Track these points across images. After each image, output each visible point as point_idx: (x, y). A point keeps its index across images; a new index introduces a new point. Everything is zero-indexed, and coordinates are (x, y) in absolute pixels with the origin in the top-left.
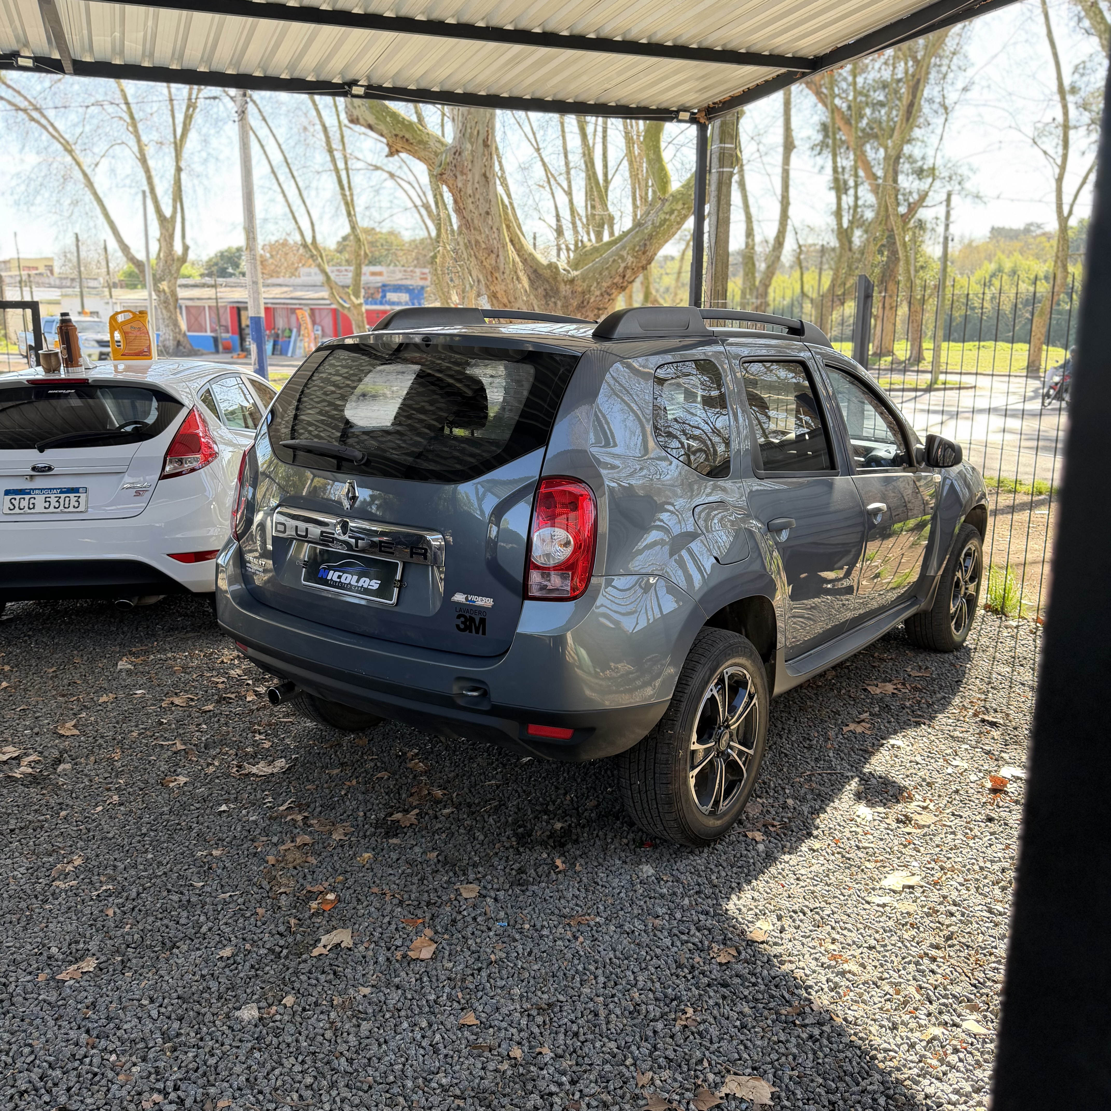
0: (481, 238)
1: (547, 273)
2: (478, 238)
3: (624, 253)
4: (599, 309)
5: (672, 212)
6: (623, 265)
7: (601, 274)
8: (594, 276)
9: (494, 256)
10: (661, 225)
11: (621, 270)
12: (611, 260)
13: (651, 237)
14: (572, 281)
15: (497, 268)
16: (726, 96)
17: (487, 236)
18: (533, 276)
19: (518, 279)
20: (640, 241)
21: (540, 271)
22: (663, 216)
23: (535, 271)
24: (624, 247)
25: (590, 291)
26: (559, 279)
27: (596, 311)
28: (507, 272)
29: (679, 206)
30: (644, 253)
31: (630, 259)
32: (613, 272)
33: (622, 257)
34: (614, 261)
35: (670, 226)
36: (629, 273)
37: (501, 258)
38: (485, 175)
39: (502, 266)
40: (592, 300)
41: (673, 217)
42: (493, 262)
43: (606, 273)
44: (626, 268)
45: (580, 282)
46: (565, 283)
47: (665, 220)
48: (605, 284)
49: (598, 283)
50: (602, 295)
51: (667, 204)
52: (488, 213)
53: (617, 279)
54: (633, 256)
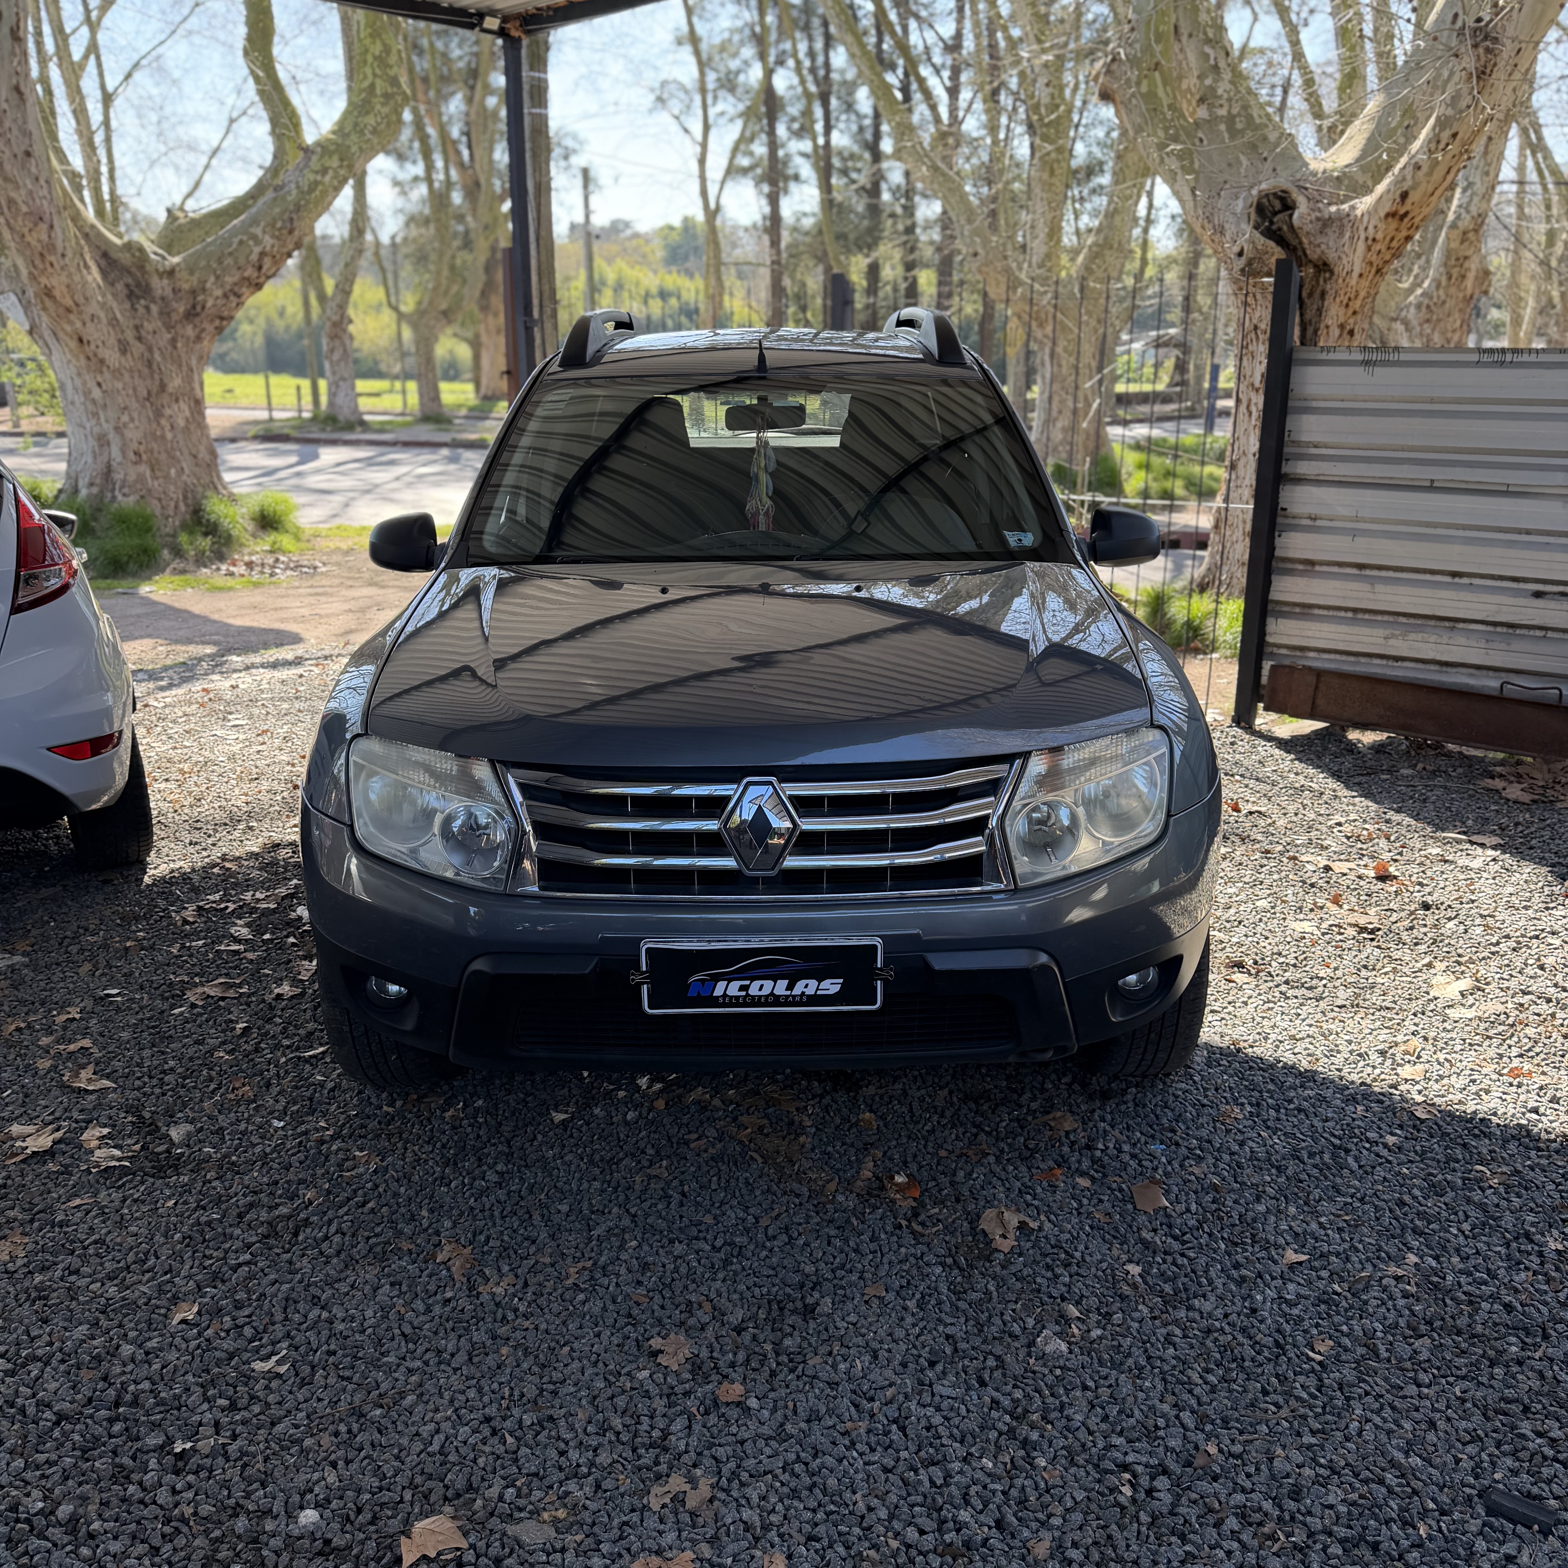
0: (19, 196)
1: (125, 259)
2: (13, 194)
3: (258, 231)
4: (222, 318)
5: (324, 171)
6: (257, 250)
7: (220, 261)
8: (208, 265)
9: (44, 227)
10: (311, 190)
11: (254, 257)
12: (236, 241)
13: (298, 208)
14: (171, 273)
15: (51, 247)
17: (30, 193)
18: (103, 263)
19: (87, 267)
20: (283, 212)
21: (114, 255)
22: (312, 177)
23: (105, 255)
24: (254, 222)
25: (204, 290)
26: (148, 268)
27: (217, 322)
28: (69, 254)
29: (335, 162)
30: (291, 232)
31: (268, 241)
32: (242, 261)
33: (254, 237)
34: (241, 242)
35: (324, 193)
36: (267, 262)
37: (57, 228)
38: (17, 89)
39: (59, 244)
40: (209, 304)
41: (327, 179)
42: (44, 237)
43: (229, 261)
44: (263, 254)
45: (184, 275)
46: (161, 275)
47: (316, 183)
48: (229, 280)
49: (217, 278)
50: (225, 296)
51: (315, 158)
52: (28, 154)
53: (249, 272)
54: (273, 236)
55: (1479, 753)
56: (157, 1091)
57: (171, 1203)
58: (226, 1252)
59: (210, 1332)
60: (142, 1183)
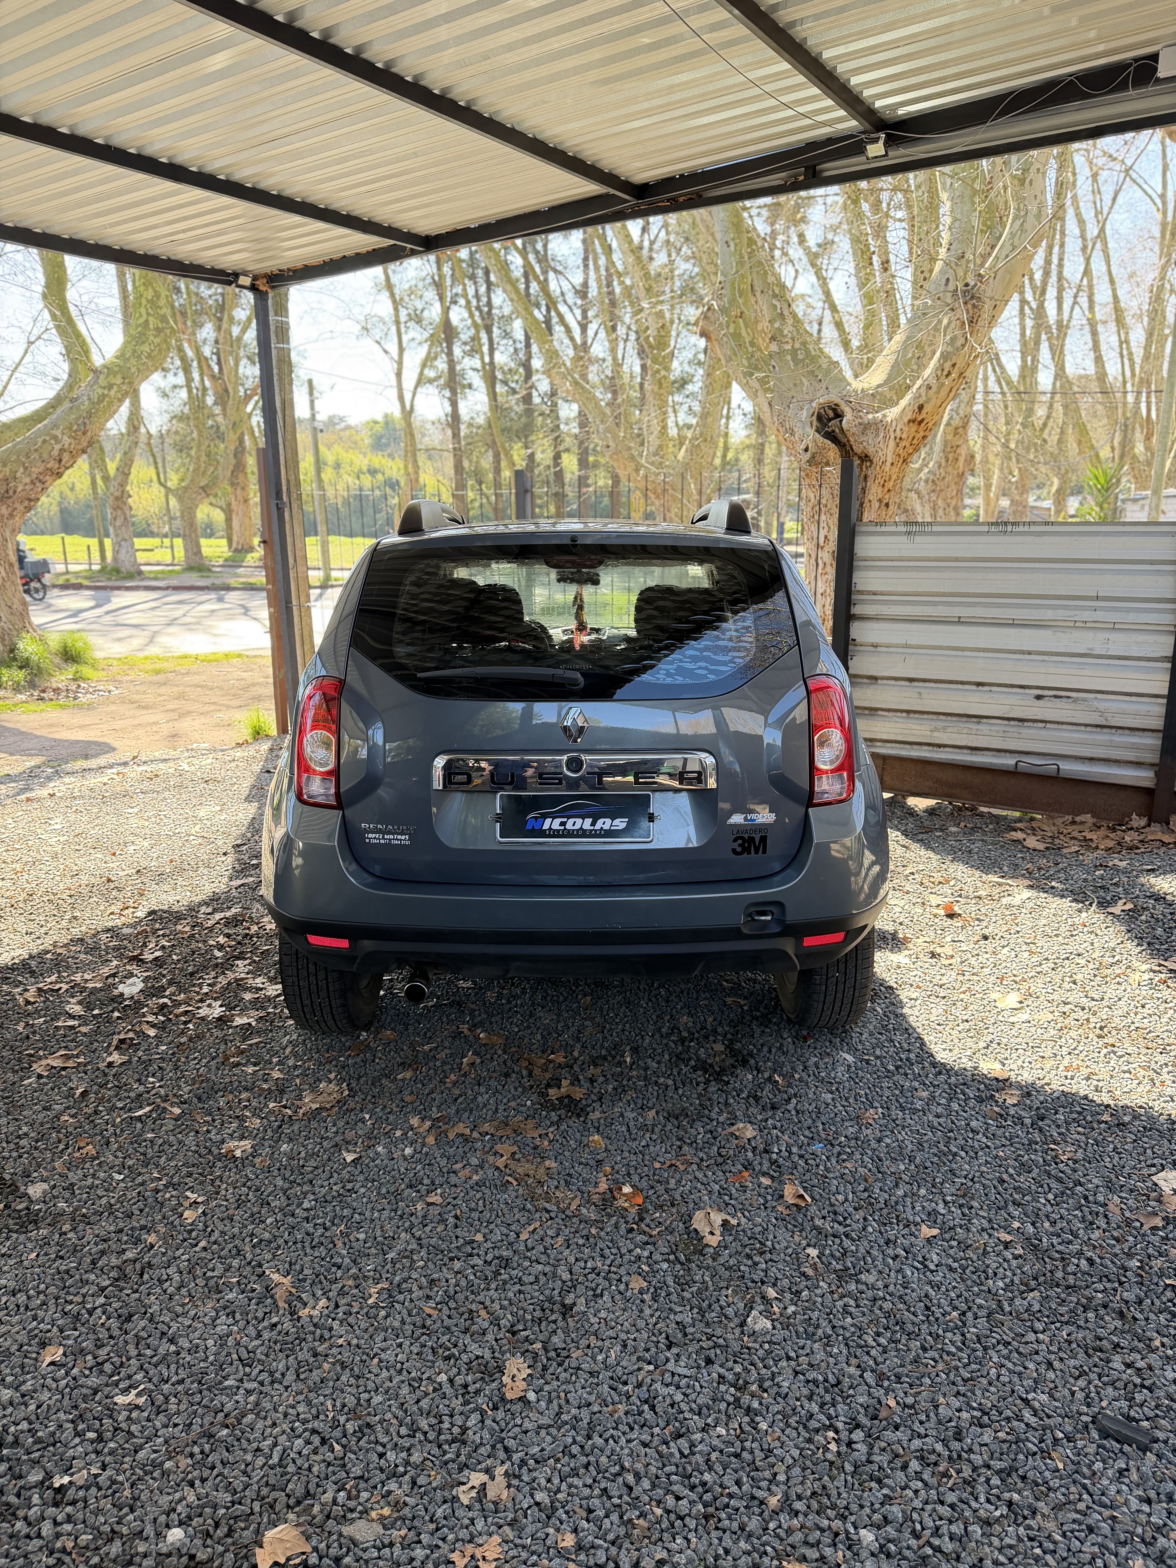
3: (58, 433)
4: (30, 500)
5: (110, 387)
6: (57, 447)
7: (27, 456)
8: (18, 460)
10: (100, 401)
11: (55, 453)
12: (40, 440)
13: (90, 415)
16: (299, 265)
20: (78, 419)
22: (100, 391)
24: (55, 426)
25: (15, 478)
27: (26, 503)
29: (119, 380)
30: (84, 433)
31: (66, 440)
32: (45, 456)
33: (55, 438)
34: (44, 441)
35: (110, 403)
36: (66, 457)
40: (19, 489)
41: (112, 392)
43: (35, 456)
44: (62, 450)
47: (104, 396)
48: (35, 470)
49: (26, 468)
50: (32, 482)
51: (102, 377)
53: (52, 464)
54: (70, 437)
55: (1005, 813)
56: (15, 1154)
57: (33, 1256)
58: (84, 1296)
59: (75, 1371)
60: (8, 1239)
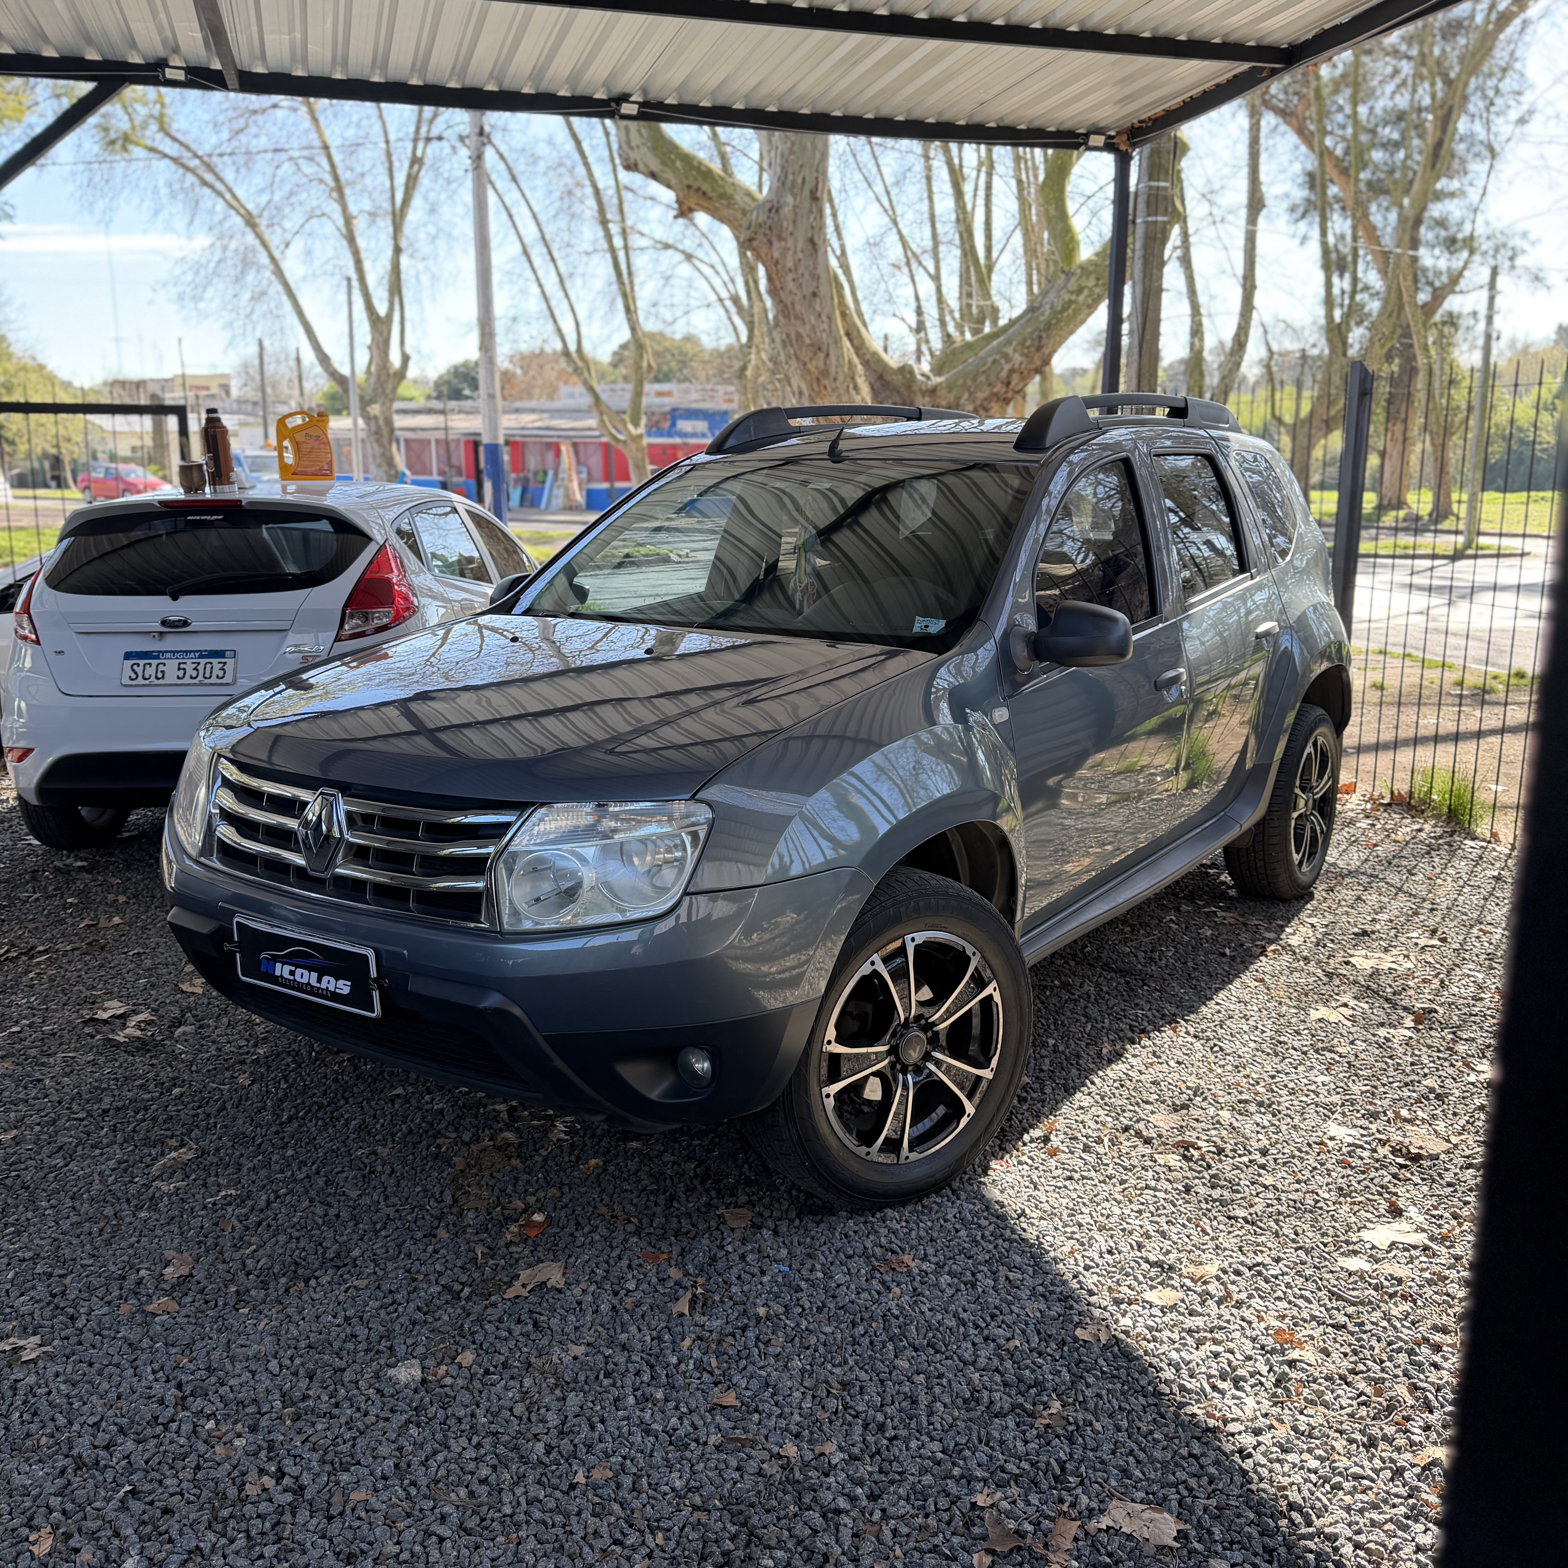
0: (804, 331)
1: (898, 380)
2: (801, 330)
3: (1009, 350)
5: (1080, 291)
6: (1007, 367)
7: (974, 379)
8: (965, 383)
9: (821, 355)
10: (1065, 308)
11: (1004, 374)
12: (990, 360)
13: (1048, 326)
14: (933, 391)
15: (825, 373)
16: (1158, 110)
17: (813, 328)
18: (877, 385)
19: (856, 388)
20: (1033, 332)
21: (888, 378)
22: (1066, 297)
23: (881, 377)
24: (1009, 342)
26: (915, 387)
28: (841, 377)
29: (1091, 282)
30: (1039, 349)
31: (1017, 358)
32: (993, 378)
33: (1006, 356)
34: (994, 361)
35: (1077, 312)
36: (1015, 378)
37: (833, 358)
38: (812, 241)
39: (833, 370)
41: (1082, 298)
42: (821, 364)
43: (982, 379)
44: (1012, 371)
45: (944, 392)
46: (924, 394)
47: (1070, 302)
48: (980, 396)
49: (971, 394)
51: (1073, 279)
52: (814, 294)
53: (999, 388)
54: (1023, 355)
